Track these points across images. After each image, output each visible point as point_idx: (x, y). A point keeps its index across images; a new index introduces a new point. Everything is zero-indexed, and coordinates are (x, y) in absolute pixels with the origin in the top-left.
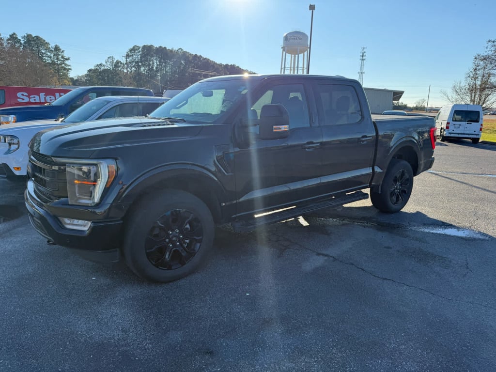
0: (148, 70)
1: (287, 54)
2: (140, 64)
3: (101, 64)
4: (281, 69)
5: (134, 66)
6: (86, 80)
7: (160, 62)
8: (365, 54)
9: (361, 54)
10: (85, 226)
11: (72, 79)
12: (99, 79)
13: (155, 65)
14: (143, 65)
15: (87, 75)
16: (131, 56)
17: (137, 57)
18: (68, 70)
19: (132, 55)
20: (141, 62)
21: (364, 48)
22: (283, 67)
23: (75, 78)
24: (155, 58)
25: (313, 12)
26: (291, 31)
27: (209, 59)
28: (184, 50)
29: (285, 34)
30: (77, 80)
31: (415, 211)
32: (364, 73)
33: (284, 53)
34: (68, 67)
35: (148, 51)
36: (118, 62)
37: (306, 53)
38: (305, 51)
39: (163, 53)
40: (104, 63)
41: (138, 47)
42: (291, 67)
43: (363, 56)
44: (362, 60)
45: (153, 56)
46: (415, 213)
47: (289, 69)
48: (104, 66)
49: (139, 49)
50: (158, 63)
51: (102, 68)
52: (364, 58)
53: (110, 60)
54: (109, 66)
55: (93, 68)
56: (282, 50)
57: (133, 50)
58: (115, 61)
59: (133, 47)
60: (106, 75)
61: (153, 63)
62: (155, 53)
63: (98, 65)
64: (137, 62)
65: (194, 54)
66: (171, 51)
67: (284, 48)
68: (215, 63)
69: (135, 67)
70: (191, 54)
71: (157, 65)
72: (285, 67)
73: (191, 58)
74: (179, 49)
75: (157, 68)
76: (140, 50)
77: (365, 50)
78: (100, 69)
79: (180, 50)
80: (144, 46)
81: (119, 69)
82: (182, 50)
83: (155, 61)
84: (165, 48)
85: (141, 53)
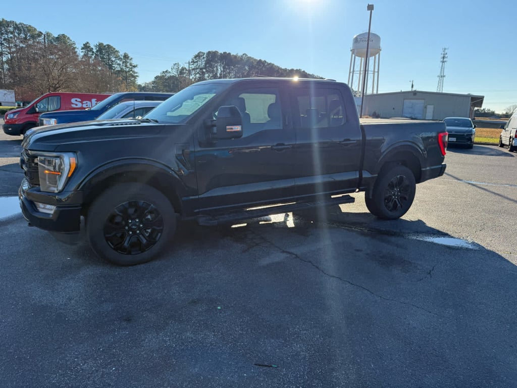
0: (212, 77)
1: (356, 57)
2: (204, 70)
3: (167, 71)
4: (350, 72)
5: (198, 73)
6: (153, 87)
7: (224, 68)
8: (446, 56)
9: (442, 56)
11: (140, 86)
12: (165, 86)
13: (219, 71)
14: (207, 71)
15: (154, 82)
16: (195, 62)
17: (202, 63)
18: (135, 77)
19: (197, 62)
20: (205, 68)
21: (445, 49)
23: (143, 85)
24: (219, 64)
25: (371, 12)
26: (362, 33)
27: (273, 64)
28: (249, 56)
29: (355, 36)
30: (144, 87)
31: (416, 220)
32: (444, 76)
33: (353, 55)
34: (135, 75)
35: (212, 58)
36: (183, 69)
37: (377, 56)
38: (377, 54)
39: (227, 59)
40: (170, 70)
41: (203, 53)
42: (360, 71)
43: (444, 58)
44: (443, 62)
45: (217, 62)
47: (358, 72)
48: (170, 72)
49: (203, 55)
50: (222, 69)
51: (168, 75)
52: (445, 60)
53: (176, 67)
54: (174, 73)
55: (159, 75)
56: (351, 53)
57: (198, 56)
58: (180, 68)
59: (198, 53)
60: (172, 82)
61: (217, 70)
62: (219, 60)
63: (164, 72)
64: (201, 69)
65: (258, 59)
66: (235, 57)
67: (353, 51)
68: (279, 68)
69: (200, 74)
70: (255, 60)
71: (221, 71)
72: (353, 71)
73: (256, 63)
74: (243, 54)
75: (221, 74)
76: (205, 56)
77: (446, 51)
78: (166, 76)
79: (244, 56)
80: (209, 52)
81: (184, 75)
82: (246, 55)
83: (219, 67)
84: (229, 54)
85: (205, 59)
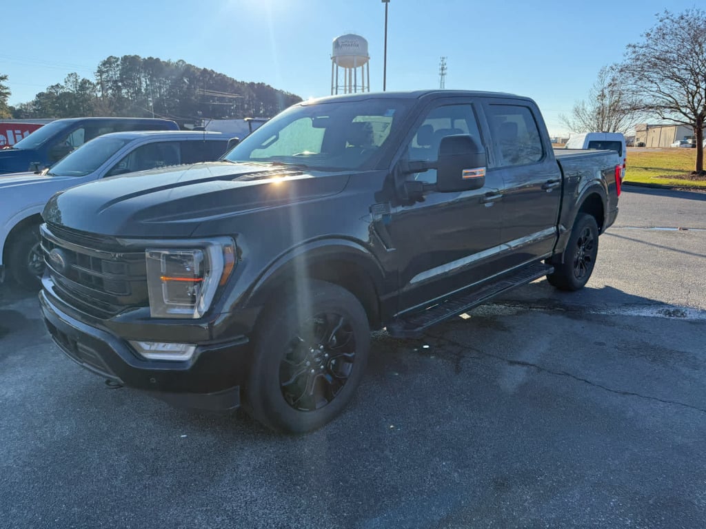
0: (133, 93)
1: (339, 67)
2: (120, 84)
3: (57, 85)
4: (332, 88)
5: (110, 88)
6: (34, 110)
7: (151, 80)
8: (445, 67)
9: (441, 67)
10: (184, 353)
11: (11, 108)
12: (57, 108)
13: (144, 85)
14: (124, 85)
15: (35, 103)
16: (104, 72)
17: (115, 73)
18: (5, 95)
19: (107, 71)
20: (122, 81)
21: (443, 58)
22: (335, 86)
23: (18, 107)
24: (143, 74)
25: (387, 5)
26: (343, 34)
27: (224, 75)
28: (187, 63)
29: (335, 39)
30: (19, 111)
33: (335, 65)
34: (5, 91)
35: (131, 65)
36: (85, 82)
37: (365, 66)
38: (364, 63)
39: (153, 66)
40: (62, 84)
41: (115, 58)
42: (345, 86)
43: (442, 69)
44: (443, 74)
45: (139, 72)
46: (604, 289)
47: (343, 88)
48: (62, 87)
49: (116, 61)
50: (148, 83)
51: (61, 91)
52: (444, 72)
53: (72, 79)
54: (70, 88)
55: (45, 91)
56: (331, 61)
57: (108, 62)
58: (80, 81)
59: (108, 59)
60: (68, 102)
61: (141, 83)
62: (142, 68)
63: (52, 87)
64: (115, 82)
65: (202, 68)
66: (168, 64)
67: (334, 59)
68: (234, 81)
69: (113, 89)
70: (198, 69)
71: (147, 85)
72: (337, 86)
73: (199, 73)
74: (180, 61)
75: (146, 90)
76: (119, 63)
77: (445, 60)
78: (57, 92)
79: (181, 63)
80: (125, 58)
81: (88, 92)
82: (183, 62)
83: (143, 79)
84: (158, 60)
85: (120, 67)
